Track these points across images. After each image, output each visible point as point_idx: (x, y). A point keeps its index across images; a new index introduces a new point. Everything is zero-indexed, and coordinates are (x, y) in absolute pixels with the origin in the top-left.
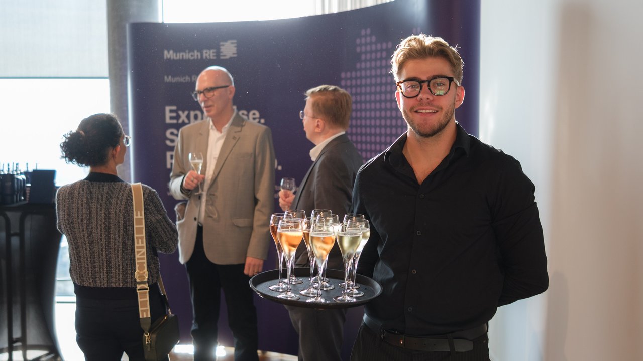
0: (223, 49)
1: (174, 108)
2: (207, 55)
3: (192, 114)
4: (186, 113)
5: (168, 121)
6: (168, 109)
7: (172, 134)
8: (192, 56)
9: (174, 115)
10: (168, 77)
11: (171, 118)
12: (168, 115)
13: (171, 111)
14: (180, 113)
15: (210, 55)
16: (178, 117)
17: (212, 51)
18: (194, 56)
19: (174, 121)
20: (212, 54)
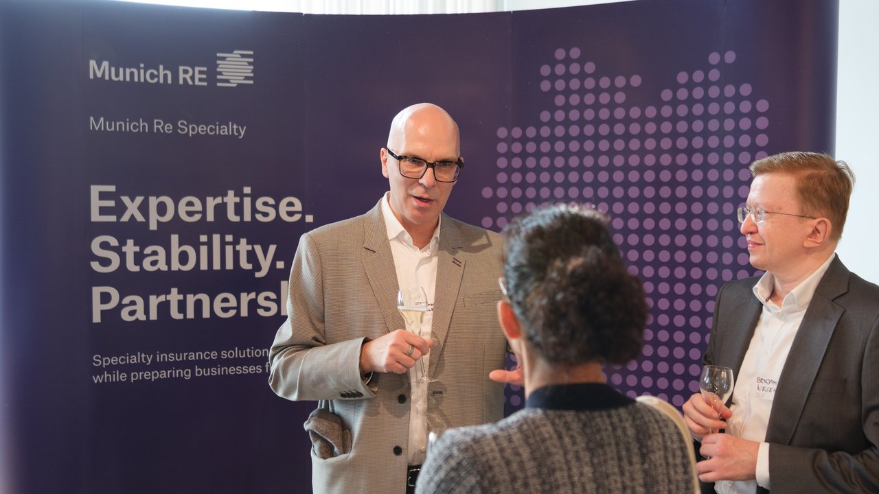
0: (222, 66)
1: (112, 188)
2: (188, 77)
3: (153, 202)
4: (139, 199)
5: (96, 217)
6: (95, 190)
7: (105, 245)
8: (152, 76)
9: (111, 203)
10: (97, 121)
11: (103, 211)
12: (96, 203)
13: (103, 196)
14: (126, 199)
15: (193, 78)
16: (120, 209)
17: (197, 69)
18: (158, 76)
19: (113, 218)
20: (197, 76)
